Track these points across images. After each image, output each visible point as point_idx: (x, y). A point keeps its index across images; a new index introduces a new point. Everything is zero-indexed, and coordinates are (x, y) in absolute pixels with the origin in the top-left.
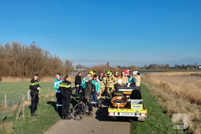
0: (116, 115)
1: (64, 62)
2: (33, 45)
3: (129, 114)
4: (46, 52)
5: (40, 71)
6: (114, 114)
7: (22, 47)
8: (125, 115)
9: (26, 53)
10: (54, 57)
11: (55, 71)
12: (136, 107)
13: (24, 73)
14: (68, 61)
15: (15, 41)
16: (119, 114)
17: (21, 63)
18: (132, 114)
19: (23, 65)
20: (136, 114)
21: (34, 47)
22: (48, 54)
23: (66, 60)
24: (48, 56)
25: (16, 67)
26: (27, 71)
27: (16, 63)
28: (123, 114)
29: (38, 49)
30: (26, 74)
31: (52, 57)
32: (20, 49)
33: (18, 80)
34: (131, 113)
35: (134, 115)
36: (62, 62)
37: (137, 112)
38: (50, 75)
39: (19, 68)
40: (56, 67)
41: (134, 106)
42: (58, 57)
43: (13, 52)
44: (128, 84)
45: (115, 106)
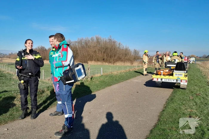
0: (159, 80)
1: (132, 51)
2: (110, 38)
3: (171, 80)
4: (119, 44)
5: (114, 57)
6: (158, 79)
7: (102, 40)
8: (167, 81)
9: (105, 44)
10: (125, 47)
11: (126, 58)
12: (178, 75)
13: (104, 59)
14: (136, 51)
15: (97, 36)
16: (161, 79)
17: (101, 52)
18: (174, 81)
19: (103, 53)
20: (177, 80)
21: (111, 40)
22: (120, 45)
23: (134, 50)
24: (121, 46)
25: (98, 54)
26: (105, 57)
27: (98, 52)
28: (166, 80)
29: (113, 42)
30: (105, 60)
31: (123, 47)
32: (101, 42)
33: (99, 63)
34: (172, 80)
35: (175, 81)
36: (131, 51)
37: (178, 78)
38: (122, 61)
39: (100, 55)
40: (126, 55)
41: (176, 74)
42: (128, 47)
43: (96, 43)
44: (176, 60)
45: (159, 74)
